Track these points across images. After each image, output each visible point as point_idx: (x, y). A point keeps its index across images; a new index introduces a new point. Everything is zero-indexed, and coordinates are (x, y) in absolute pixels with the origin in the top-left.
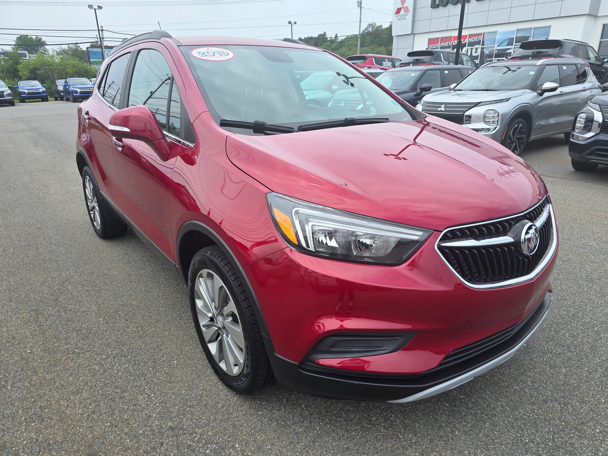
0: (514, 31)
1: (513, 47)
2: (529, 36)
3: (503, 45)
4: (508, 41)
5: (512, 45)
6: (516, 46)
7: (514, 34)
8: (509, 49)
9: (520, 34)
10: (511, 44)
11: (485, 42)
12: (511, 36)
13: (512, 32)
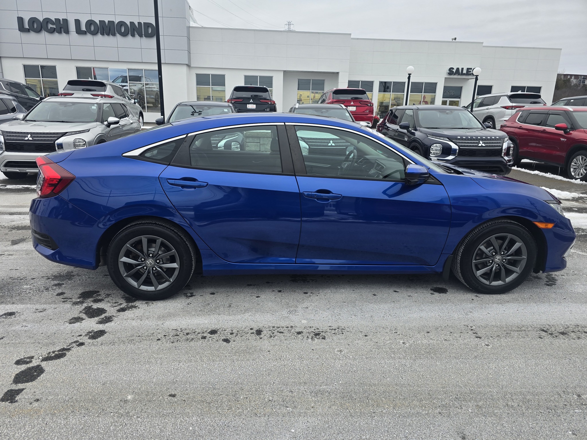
0: (126, 70)
1: (128, 84)
2: (141, 76)
3: (117, 81)
4: (121, 79)
5: (127, 82)
6: (130, 84)
7: (127, 73)
8: (125, 86)
9: (132, 74)
10: (125, 81)
11: (97, 77)
12: (125, 75)
13: (124, 71)
